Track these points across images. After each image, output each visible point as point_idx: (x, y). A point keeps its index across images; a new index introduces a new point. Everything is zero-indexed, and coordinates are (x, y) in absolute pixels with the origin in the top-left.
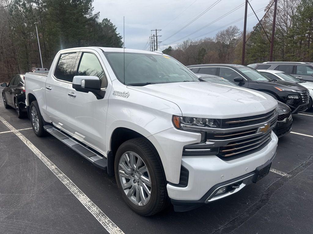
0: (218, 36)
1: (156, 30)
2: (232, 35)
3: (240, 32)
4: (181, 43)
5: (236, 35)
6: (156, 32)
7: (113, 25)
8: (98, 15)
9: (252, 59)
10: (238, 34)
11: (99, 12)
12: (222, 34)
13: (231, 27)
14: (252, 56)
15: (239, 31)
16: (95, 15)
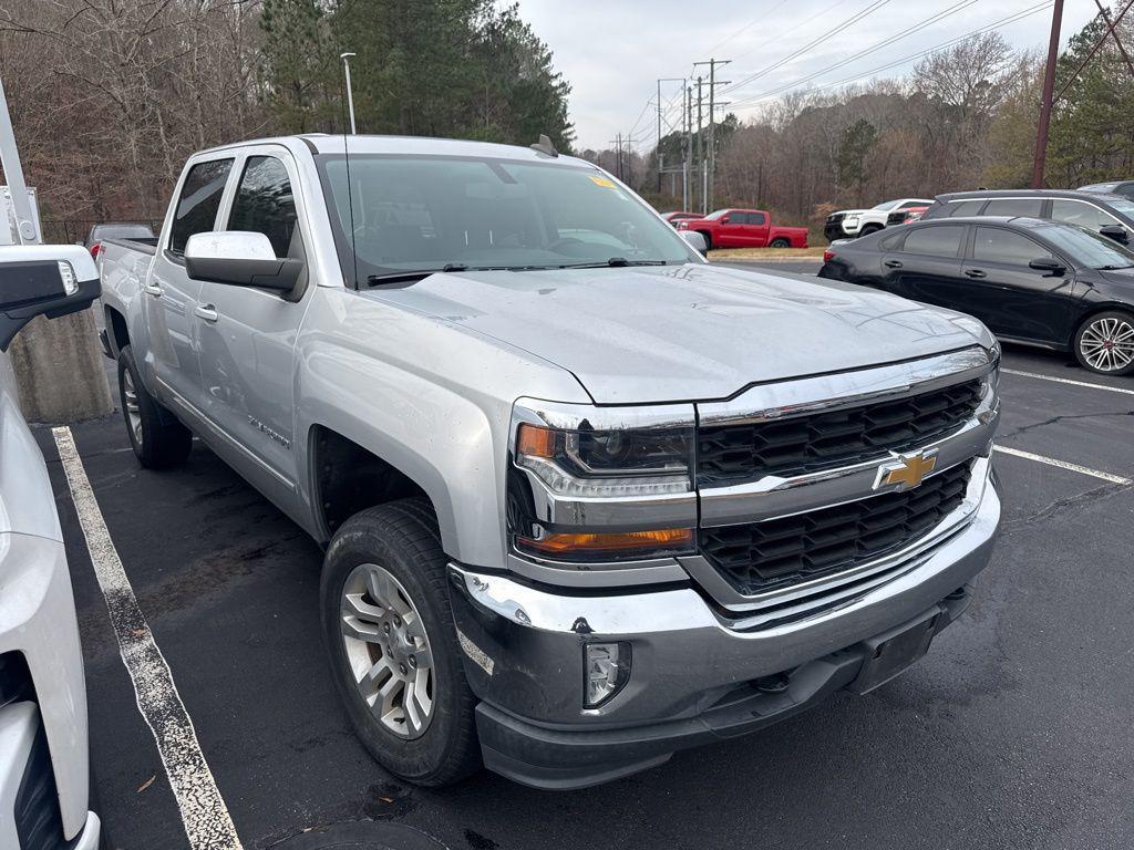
0: (921, 73)
1: (712, 63)
2: (979, 68)
3: (1010, 56)
4: (776, 99)
5: (994, 67)
6: (712, 68)
7: (540, 45)
8: (513, 13)
9: (1060, 161)
10: (1001, 64)
11: (517, 5)
12: (939, 66)
13: (977, 37)
14: (1061, 150)
15: (1007, 54)
16: (504, 14)
